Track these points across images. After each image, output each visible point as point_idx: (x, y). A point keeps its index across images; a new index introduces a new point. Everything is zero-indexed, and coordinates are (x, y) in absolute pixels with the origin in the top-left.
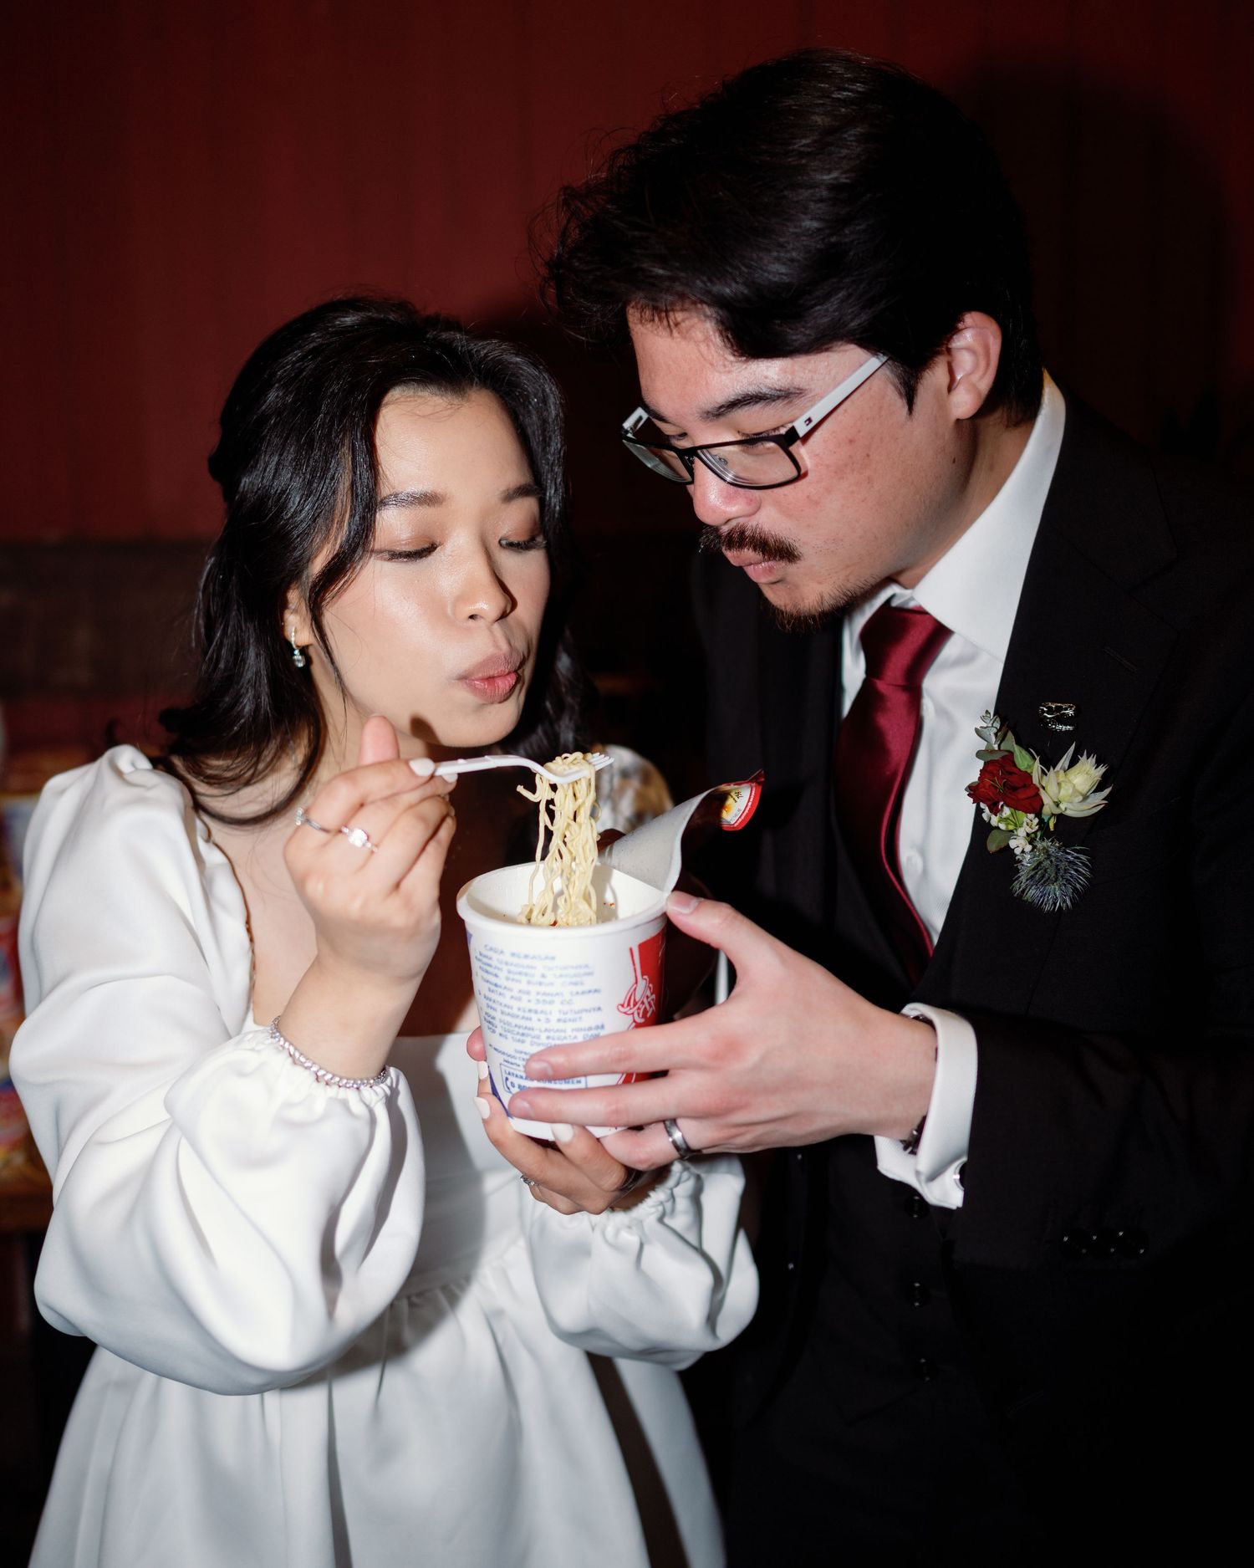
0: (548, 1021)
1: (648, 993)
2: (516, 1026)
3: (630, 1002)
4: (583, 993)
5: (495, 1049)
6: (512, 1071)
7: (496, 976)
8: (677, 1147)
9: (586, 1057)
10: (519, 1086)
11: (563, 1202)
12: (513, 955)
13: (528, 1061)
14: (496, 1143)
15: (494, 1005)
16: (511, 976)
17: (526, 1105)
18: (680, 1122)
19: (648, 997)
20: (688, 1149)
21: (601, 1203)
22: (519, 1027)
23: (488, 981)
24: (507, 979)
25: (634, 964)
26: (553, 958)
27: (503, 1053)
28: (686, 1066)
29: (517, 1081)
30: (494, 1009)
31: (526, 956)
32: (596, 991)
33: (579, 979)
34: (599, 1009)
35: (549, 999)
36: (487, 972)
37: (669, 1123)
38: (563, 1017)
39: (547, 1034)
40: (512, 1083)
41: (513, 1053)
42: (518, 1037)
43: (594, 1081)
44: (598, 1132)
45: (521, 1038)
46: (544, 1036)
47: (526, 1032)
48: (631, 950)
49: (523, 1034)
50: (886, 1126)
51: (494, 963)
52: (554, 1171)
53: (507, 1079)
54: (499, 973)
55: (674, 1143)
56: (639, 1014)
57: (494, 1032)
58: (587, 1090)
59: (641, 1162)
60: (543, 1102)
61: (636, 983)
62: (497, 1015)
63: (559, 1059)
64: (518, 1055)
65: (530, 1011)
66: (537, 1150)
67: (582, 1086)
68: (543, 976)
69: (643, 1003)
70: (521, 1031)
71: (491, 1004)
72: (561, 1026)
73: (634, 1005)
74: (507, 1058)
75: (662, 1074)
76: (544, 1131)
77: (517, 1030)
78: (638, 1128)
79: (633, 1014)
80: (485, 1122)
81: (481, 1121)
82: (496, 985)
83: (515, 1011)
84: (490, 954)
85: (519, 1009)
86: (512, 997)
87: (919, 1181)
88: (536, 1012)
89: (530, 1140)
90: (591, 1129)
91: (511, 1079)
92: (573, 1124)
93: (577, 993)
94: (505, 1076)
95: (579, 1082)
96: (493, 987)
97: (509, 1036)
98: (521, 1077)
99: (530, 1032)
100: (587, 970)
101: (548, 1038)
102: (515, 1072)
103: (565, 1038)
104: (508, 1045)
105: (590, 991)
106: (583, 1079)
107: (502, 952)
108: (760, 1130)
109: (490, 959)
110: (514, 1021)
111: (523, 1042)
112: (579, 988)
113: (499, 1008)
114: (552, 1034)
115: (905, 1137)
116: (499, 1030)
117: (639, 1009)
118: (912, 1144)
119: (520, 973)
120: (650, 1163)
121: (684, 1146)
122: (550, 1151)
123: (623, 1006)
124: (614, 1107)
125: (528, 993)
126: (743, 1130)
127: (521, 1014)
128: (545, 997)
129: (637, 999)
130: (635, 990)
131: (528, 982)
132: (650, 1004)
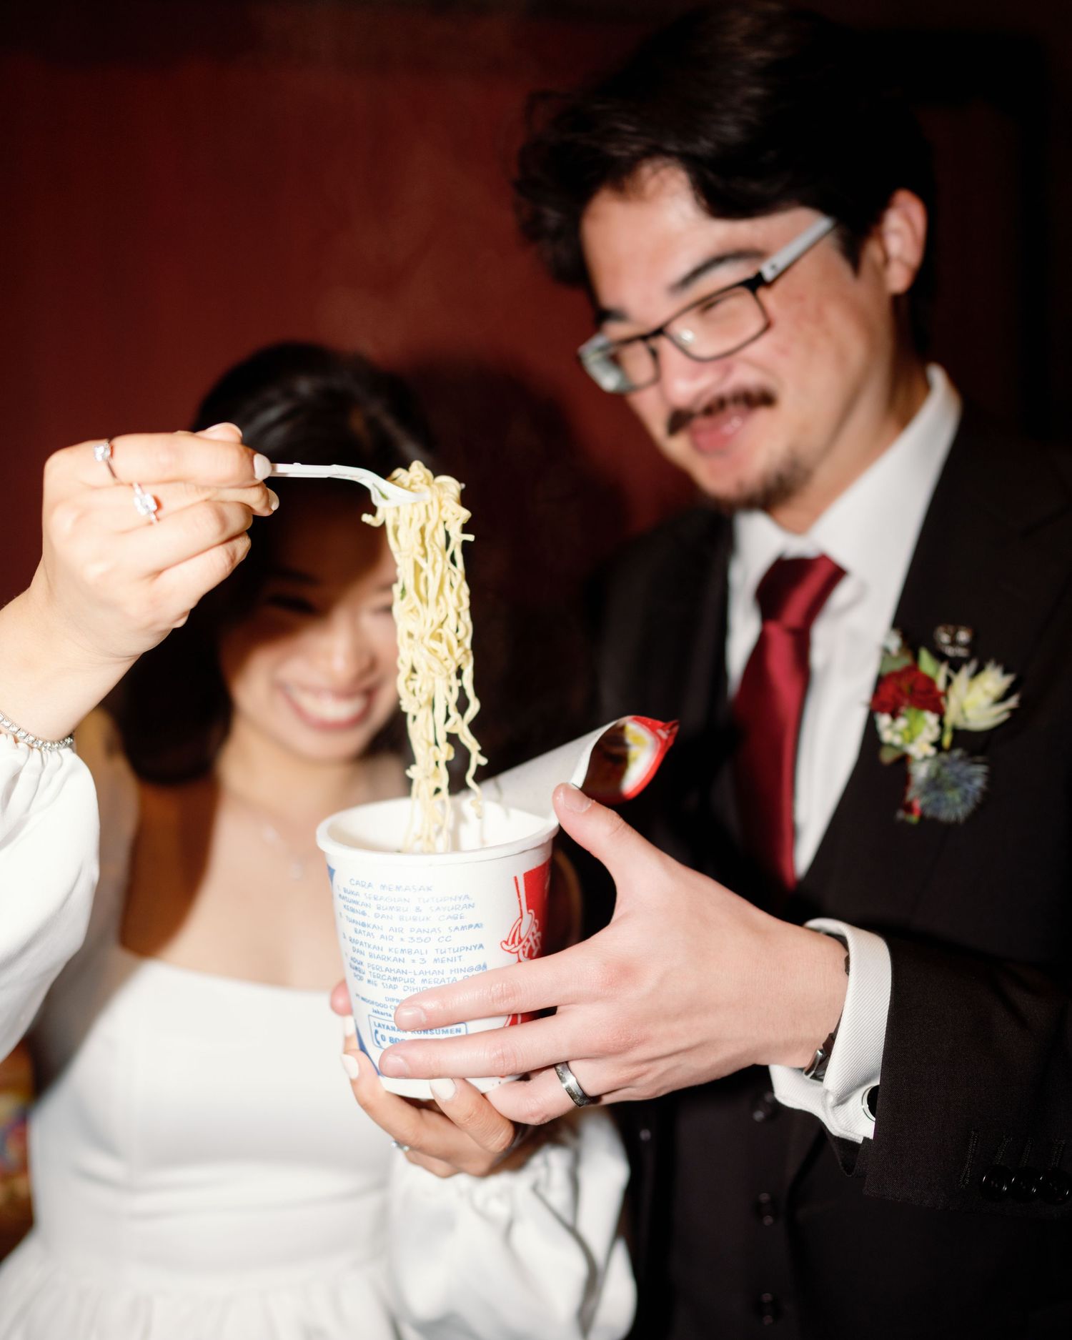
0: (424, 961)
1: (534, 930)
2: (387, 970)
3: (514, 939)
4: (463, 928)
5: (363, 999)
6: (382, 1022)
7: (364, 913)
8: (572, 1095)
9: (464, 1000)
10: (391, 1040)
11: (442, 1166)
12: (383, 887)
14: (366, 1107)
15: (361, 948)
16: (381, 912)
17: (401, 1061)
18: (572, 1065)
19: (533, 934)
20: (585, 1096)
21: (483, 1166)
22: (391, 971)
23: (354, 921)
24: (376, 916)
25: (519, 896)
26: (429, 889)
27: (373, 1003)
28: (577, 1000)
29: (388, 1034)
30: (362, 953)
31: (398, 888)
32: (477, 925)
33: (459, 912)
34: (481, 946)
35: (424, 935)
36: (353, 910)
37: (559, 1066)
38: (440, 956)
39: (422, 977)
40: (382, 1036)
41: (383, 1002)
42: (389, 982)
43: (474, 1027)
44: (484, 1085)
45: (393, 983)
46: (418, 979)
47: (398, 975)
48: (516, 879)
49: (395, 979)
51: (361, 899)
52: (430, 1132)
53: (376, 1032)
54: (367, 910)
55: (569, 1091)
56: (524, 952)
57: (361, 979)
58: (468, 1036)
59: (533, 1115)
60: (418, 1056)
61: (521, 917)
62: (365, 959)
63: (431, 1005)
64: (389, 1004)
65: (403, 951)
66: (410, 1112)
67: (463, 1033)
68: (418, 909)
69: (528, 940)
70: (393, 975)
71: (357, 946)
72: (439, 966)
73: (519, 943)
74: (376, 1008)
75: (550, 1012)
76: (420, 1090)
77: (387, 974)
78: (525, 1077)
79: (517, 952)
80: (354, 1083)
81: (348, 1082)
82: (363, 925)
83: (386, 953)
84: (356, 889)
85: (390, 950)
86: (382, 937)
88: (410, 952)
89: (403, 1102)
90: (474, 1081)
91: (381, 1031)
92: (452, 1078)
93: (457, 928)
94: (374, 1028)
95: (458, 1031)
96: (359, 928)
97: (379, 981)
98: (393, 1029)
99: (404, 976)
100: (467, 902)
101: (424, 981)
102: (387, 1023)
103: (443, 980)
104: (378, 993)
105: (471, 926)
106: (462, 1026)
107: (370, 885)
108: (662, 1066)
109: (357, 894)
110: (384, 964)
111: (395, 987)
112: (459, 923)
113: (366, 950)
114: (428, 977)
115: (806, 1063)
116: (366, 977)
117: (524, 947)
118: (817, 1069)
119: (391, 908)
120: (542, 1116)
121: (580, 1093)
122: (425, 1113)
123: (507, 943)
124: (499, 1052)
125: (401, 931)
126: (645, 1067)
127: (392, 955)
128: (419, 935)
129: (522, 936)
130: (520, 925)
131: (401, 918)
132: (535, 941)
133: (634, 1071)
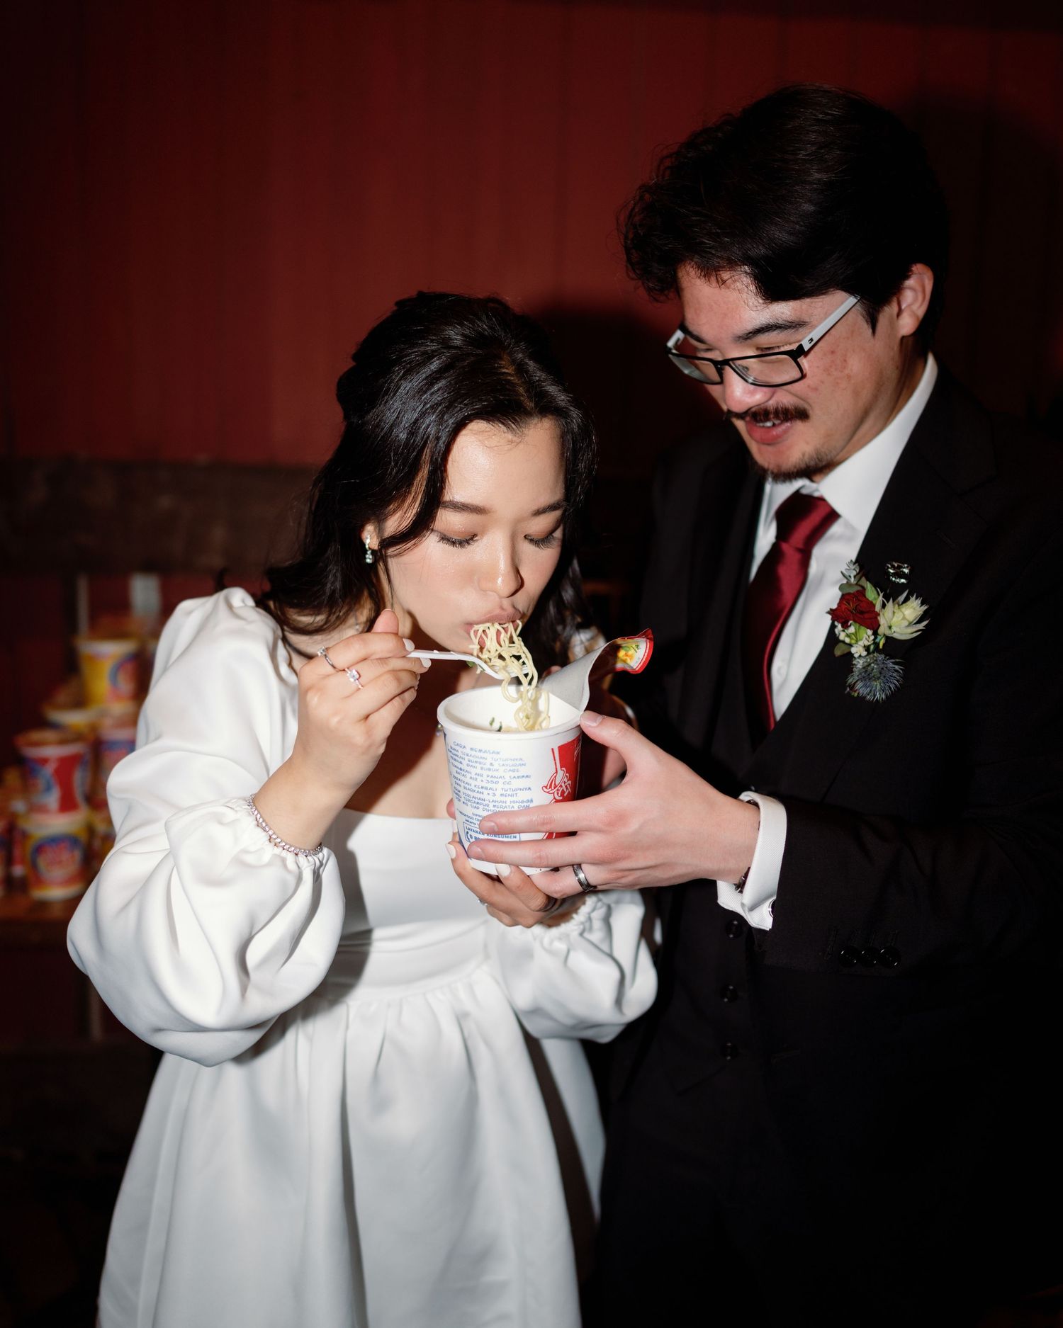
0: (495, 795)
1: (566, 780)
2: (473, 797)
3: (551, 785)
4: (518, 777)
5: (461, 812)
6: (470, 827)
7: (461, 763)
8: (581, 883)
9: (520, 821)
10: (475, 838)
11: (507, 919)
12: (472, 749)
13: (481, 821)
14: (459, 875)
15: (460, 783)
16: (471, 763)
17: (479, 850)
18: (583, 866)
19: (565, 782)
20: (589, 885)
22: (475, 798)
23: (456, 766)
24: (468, 765)
25: (555, 760)
26: (498, 753)
27: (465, 815)
28: (590, 830)
29: (474, 835)
30: (460, 786)
31: (480, 751)
32: (527, 776)
33: (516, 768)
34: (529, 788)
35: (495, 780)
36: (455, 760)
37: (577, 867)
38: (504, 793)
39: (493, 803)
40: (470, 835)
41: (471, 816)
42: (475, 805)
43: (525, 837)
44: (528, 871)
45: (477, 805)
46: (491, 805)
47: (480, 801)
48: (553, 749)
49: (478, 803)
50: (725, 874)
51: (460, 754)
52: (499, 897)
53: (467, 833)
54: (462, 761)
55: (579, 881)
56: (558, 794)
57: (459, 800)
58: (520, 842)
59: (556, 892)
60: (491, 849)
61: (557, 772)
62: (462, 789)
63: (503, 821)
64: (474, 817)
65: (482, 787)
66: (487, 882)
67: (517, 839)
68: (491, 764)
69: (561, 786)
70: (477, 801)
71: (457, 781)
72: (503, 799)
73: (555, 788)
74: (467, 819)
75: (573, 834)
77: (474, 799)
78: (556, 869)
79: (553, 793)
80: (453, 860)
81: (450, 859)
82: (461, 769)
83: (473, 787)
84: (457, 748)
85: (475, 786)
86: (471, 778)
87: (744, 911)
88: (486, 789)
89: (483, 875)
90: (524, 869)
91: (470, 833)
92: (510, 864)
93: (514, 777)
94: (466, 830)
95: (515, 837)
96: (459, 771)
97: (469, 804)
98: (477, 832)
99: (483, 802)
100: (521, 762)
101: (494, 806)
102: (473, 828)
103: (506, 807)
104: (469, 810)
105: (523, 776)
106: (517, 835)
107: (464, 747)
108: (638, 874)
109: (457, 751)
110: (472, 794)
111: (478, 808)
112: (516, 774)
113: (462, 784)
114: (497, 804)
115: (737, 882)
116: (462, 799)
117: (558, 790)
118: (740, 886)
119: (476, 762)
120: (562, 894)
121: (586, 883)
122: (497, 884)
123: (546, 787)
124: (538, 854)
125: (482, 776)
126: (626, 873)
127: (477, 789)
128: (492, 779)
129: (557, 783)
130: (555, 777)
131: (482, 768)
132: (566, 787)
133: (620, 874)
